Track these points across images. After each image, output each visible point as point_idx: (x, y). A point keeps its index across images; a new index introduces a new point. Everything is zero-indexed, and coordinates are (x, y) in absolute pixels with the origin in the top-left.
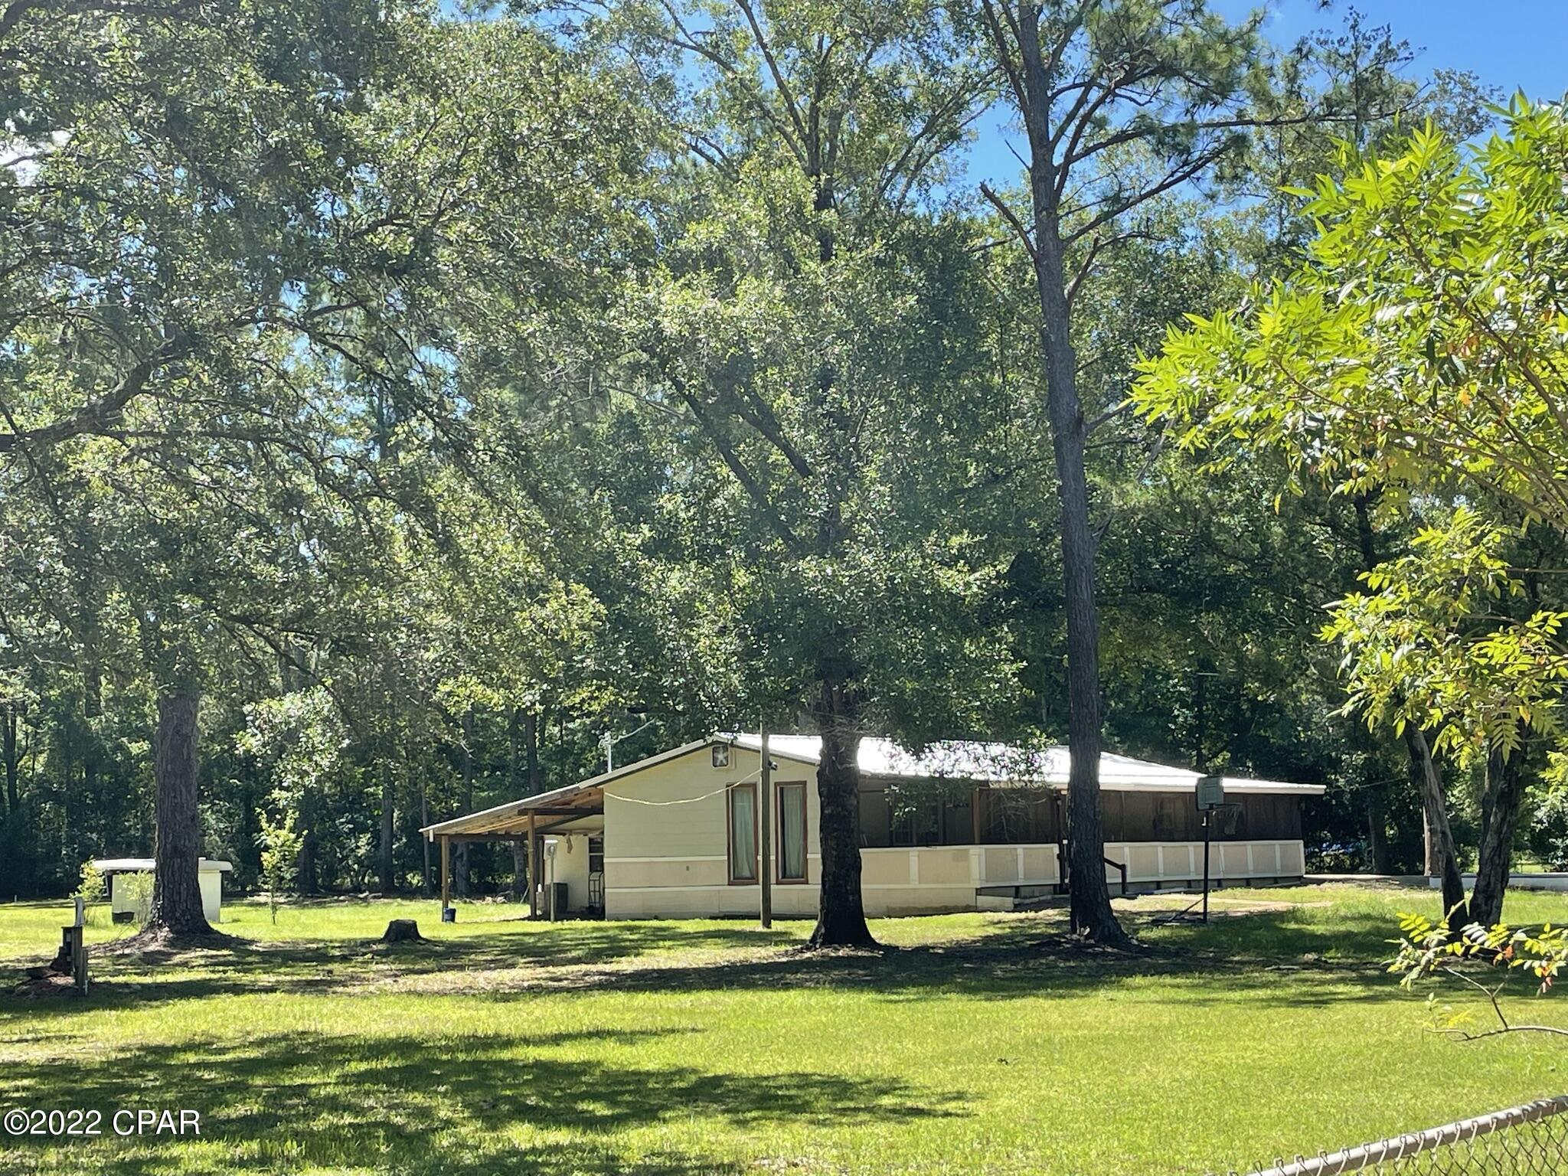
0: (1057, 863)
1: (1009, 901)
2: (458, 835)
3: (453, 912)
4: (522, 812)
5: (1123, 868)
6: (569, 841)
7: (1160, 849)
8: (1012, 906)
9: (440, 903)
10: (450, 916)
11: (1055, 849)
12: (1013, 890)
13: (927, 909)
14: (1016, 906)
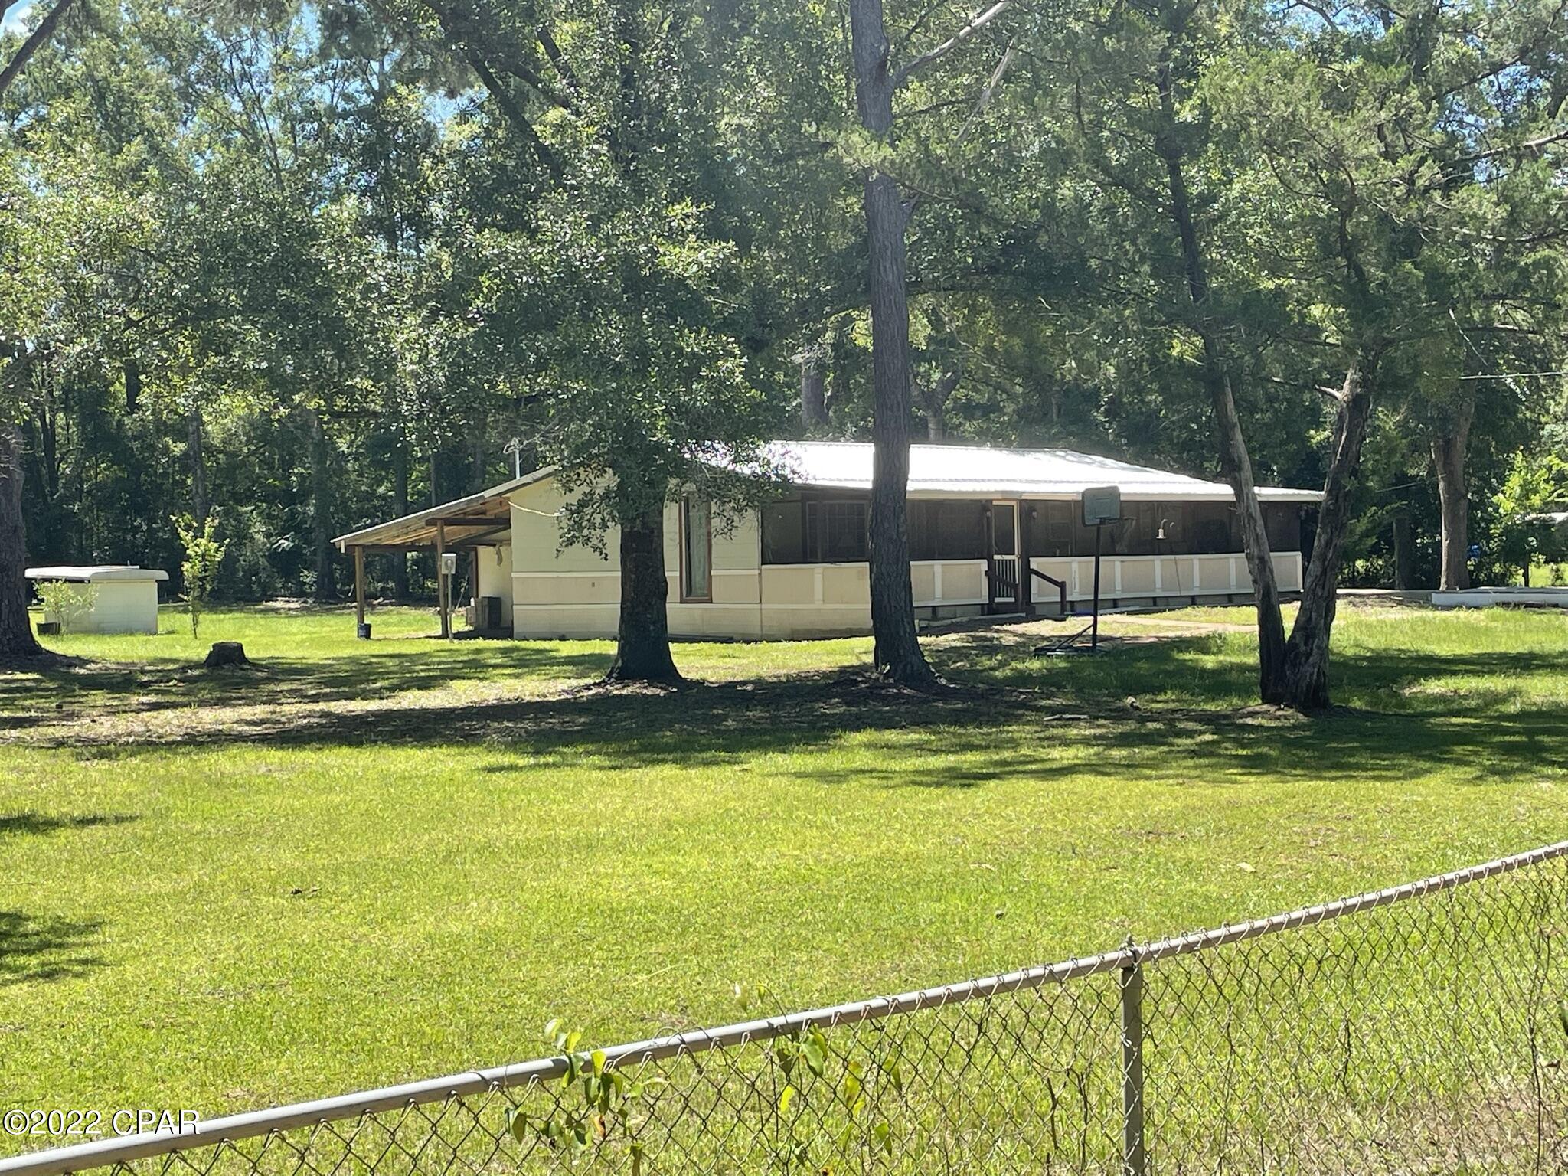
0: (985, 581)
2: (374, 546)
3: (368, 628)
4: (431, 522)
5: (1062, 585)
6: (499, 553)
7: (1118, 565)
9: (354, 620)
10: (366, 631)
11: (984, 565)
12: (929, 611)
13: (832, 631)
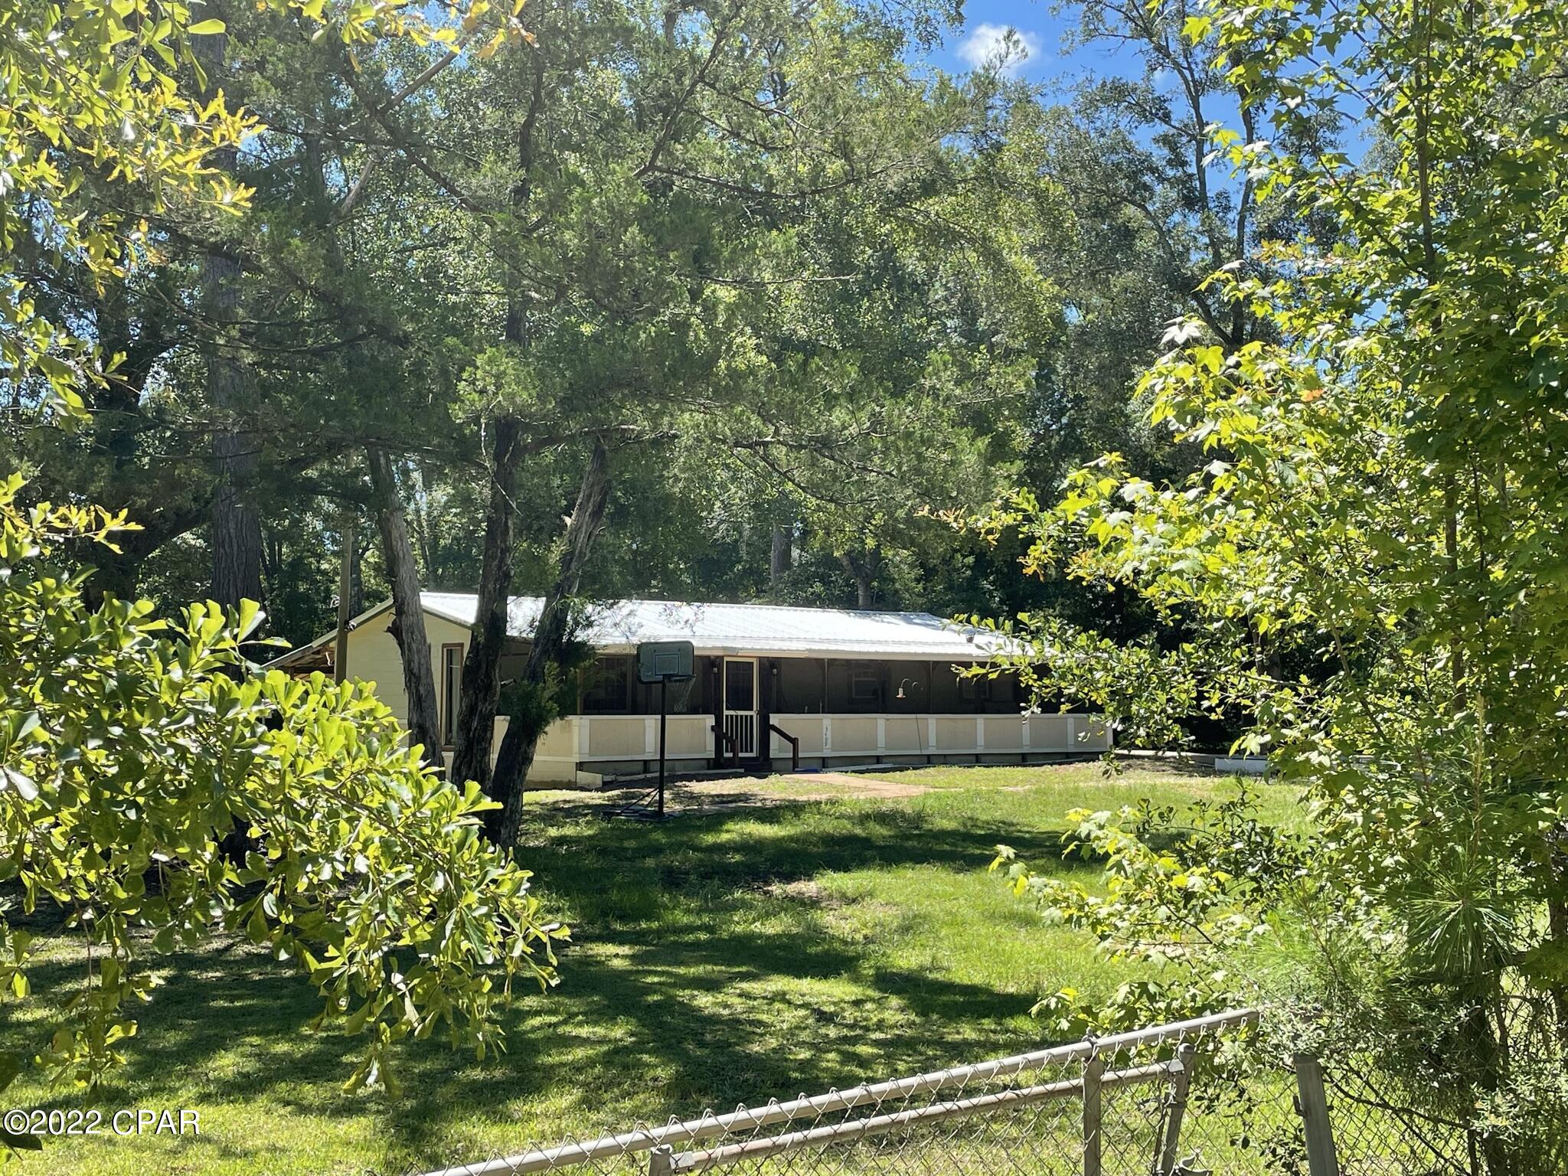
0: (710, 736)
1: (598, 779)
5: (794, 741)
8: (599, 783)
11: (710, 720)
14: (605, 783)
